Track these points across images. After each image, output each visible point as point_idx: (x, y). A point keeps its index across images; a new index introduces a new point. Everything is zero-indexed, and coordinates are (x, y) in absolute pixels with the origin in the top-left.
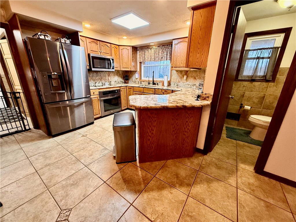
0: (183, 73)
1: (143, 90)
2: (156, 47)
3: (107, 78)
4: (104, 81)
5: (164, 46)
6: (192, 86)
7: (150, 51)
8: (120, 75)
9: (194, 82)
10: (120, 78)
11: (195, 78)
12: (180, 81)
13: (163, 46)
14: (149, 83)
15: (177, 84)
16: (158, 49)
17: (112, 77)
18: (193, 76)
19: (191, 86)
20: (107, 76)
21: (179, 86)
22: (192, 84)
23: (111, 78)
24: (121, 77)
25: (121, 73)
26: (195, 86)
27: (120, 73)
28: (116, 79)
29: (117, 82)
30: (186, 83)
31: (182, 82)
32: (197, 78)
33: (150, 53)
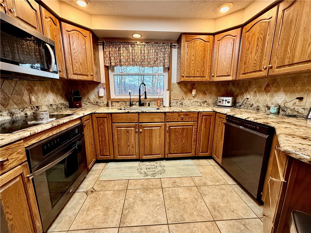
0: (189, 86)
1: (137, 119)
2: (143, 44)
3: (26, 98)
4: (15, 106)
5: (157, 43)
6: (202, 104)
7: (130, 48)
8: (58, 90)
9: (204, 98)
10: (59, 97)
11: (204, 93)
12: (184, 97)
13: (155, 43)
14: (130, 103)
15: (181, 103)
16: (146, 46)
17: (40, 95)
18: (203, 90)
19: (200, 103)
20: (26, 92)
21: (184, 104)
22: (202, 101)
23: (37, 99)
24: (61, 95)
25: (60, 87)
26: (206, 104)
27: (58, 85)
28: (50, 100)
29: (54, 107)
30: (194, 100)
31: (187, 99)
32: (207, 92)
33: (131, 51)
